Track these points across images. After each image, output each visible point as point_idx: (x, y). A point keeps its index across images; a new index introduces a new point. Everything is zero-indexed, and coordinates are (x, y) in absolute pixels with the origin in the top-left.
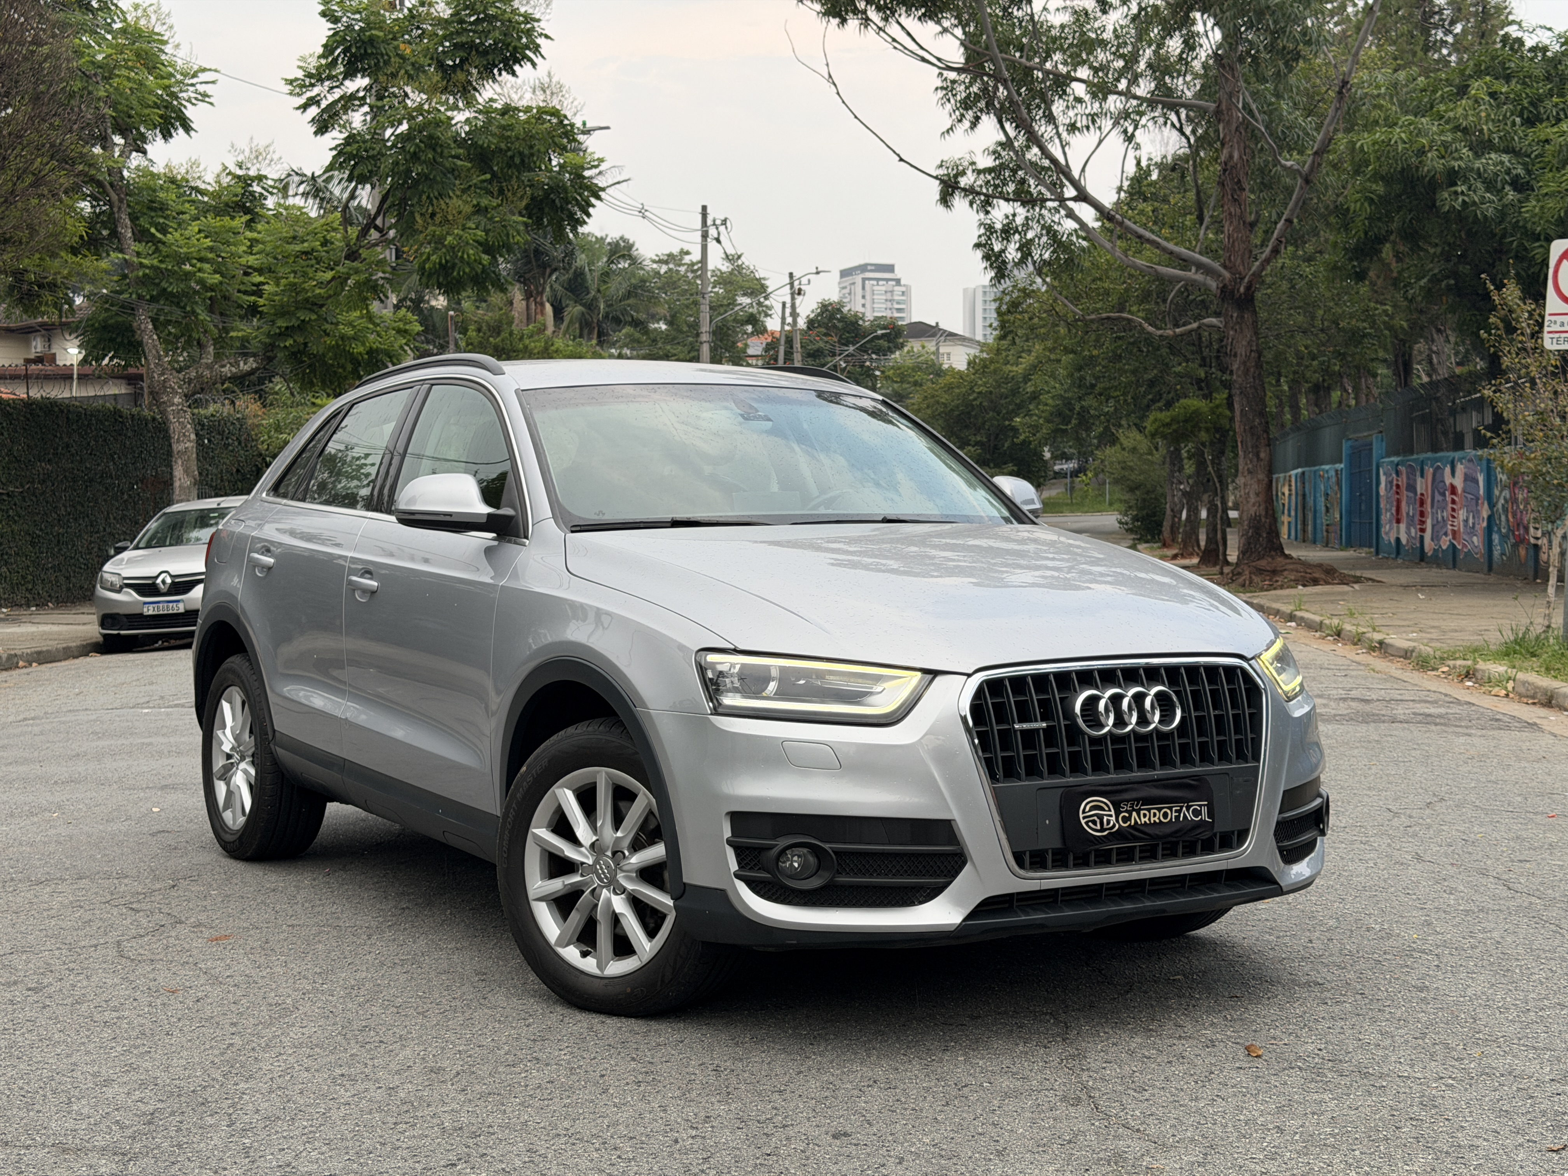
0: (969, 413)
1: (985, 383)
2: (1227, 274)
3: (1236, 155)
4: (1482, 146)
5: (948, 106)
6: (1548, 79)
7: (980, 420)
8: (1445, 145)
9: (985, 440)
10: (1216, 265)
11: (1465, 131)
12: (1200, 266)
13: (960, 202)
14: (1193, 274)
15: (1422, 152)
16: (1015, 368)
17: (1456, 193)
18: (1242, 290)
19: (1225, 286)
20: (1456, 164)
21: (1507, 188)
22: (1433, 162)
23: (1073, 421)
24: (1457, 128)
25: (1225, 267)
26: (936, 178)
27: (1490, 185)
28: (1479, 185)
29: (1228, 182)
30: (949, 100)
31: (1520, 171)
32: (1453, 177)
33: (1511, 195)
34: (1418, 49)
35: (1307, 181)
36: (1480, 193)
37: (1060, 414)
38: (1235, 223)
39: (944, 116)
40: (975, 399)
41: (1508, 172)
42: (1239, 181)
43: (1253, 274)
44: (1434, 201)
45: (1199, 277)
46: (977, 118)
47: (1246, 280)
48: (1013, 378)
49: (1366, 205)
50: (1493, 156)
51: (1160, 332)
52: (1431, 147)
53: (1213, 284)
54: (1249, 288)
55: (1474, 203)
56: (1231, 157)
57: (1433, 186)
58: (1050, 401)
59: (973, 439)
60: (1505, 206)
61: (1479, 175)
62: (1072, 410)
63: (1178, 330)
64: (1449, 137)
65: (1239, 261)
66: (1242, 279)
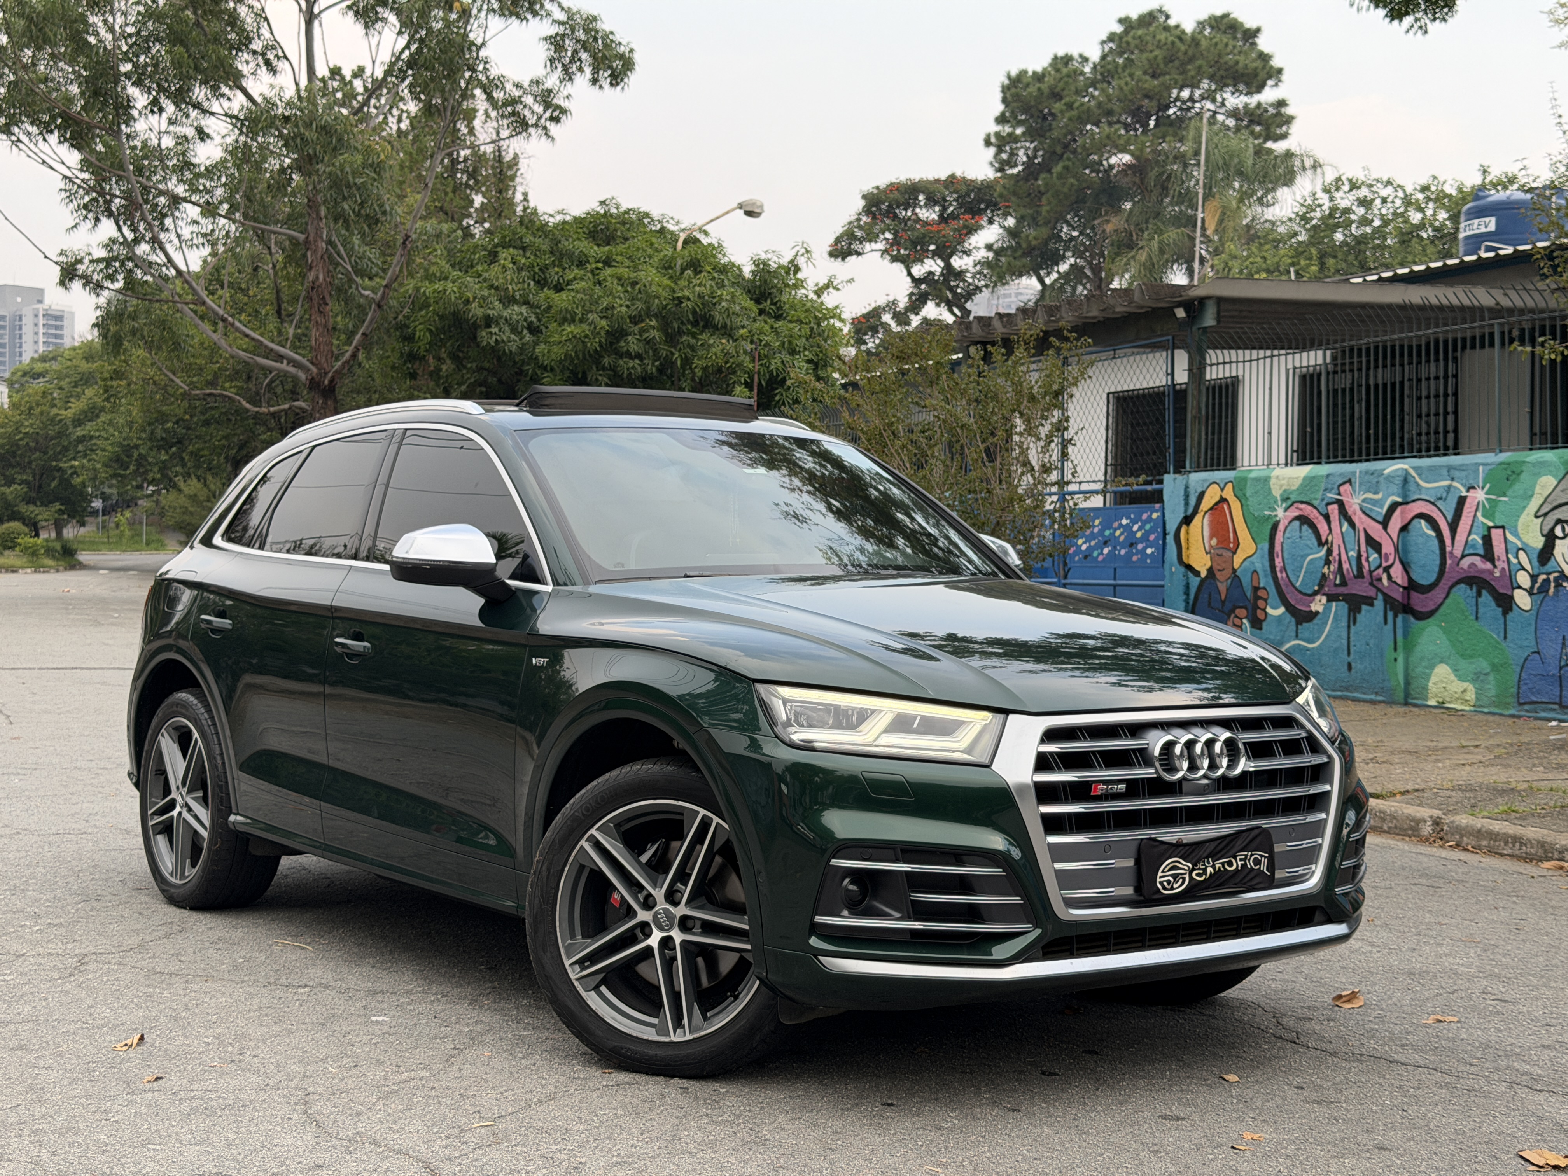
0: (14, 452)
1: (32, 425)
2: (314, 369)
3: (321, 277)
4: (508, 300)
5: (71, 206)
6: (551, 253)
7: (27, 460)
8: (484, 298)
9: (31, 478)
10: (304, 361)
11: (497, 288)
12: (291, 361)
13: (77, 285)
14: (284, 366)
15: (467, 302)
16: (63, 412)
17: (491, 333)
18: (326, 382)
19: (313, 378)
20: (491, 312)
21: (525, 331)
22: (476, 311)
23: (132, 467)
24: (491, 287)
25: (312, 363)
26: (56, 263)
27: (514, 330)
28: (507, 328)
29: (315, 297)
30: (71, 201)
31: (533, 319)
32: (488, 321)
33: (528, 337)
34: (449, 190)
35: (379, 306)
36: (507, 334)
37: (118, 460)
38: (321, 329)
39: (66, 215)
40: (21, 439)
41: (526, 320)
42: (324, 298)
43: (336, 371)
44: (475, 338)
45: (292, 370)
46: (97, 220)
47: (330, 375)
48: (61, 421)
49: (427, 334)
50: (516, 308)
51: (256, 409)
52: (475, 298)
53: (302, 376)
54: (332, 381)
55: (503, 341)
56: (317, 278)
57: (475, 327)
58: (110, 448)
59: (19, 477)
60: (523, 344)
61: (506, 320)
62: (130, 456)
63: (272, 409)
64: (486, 293)
65: (324, 360)
66: (326, 373)
